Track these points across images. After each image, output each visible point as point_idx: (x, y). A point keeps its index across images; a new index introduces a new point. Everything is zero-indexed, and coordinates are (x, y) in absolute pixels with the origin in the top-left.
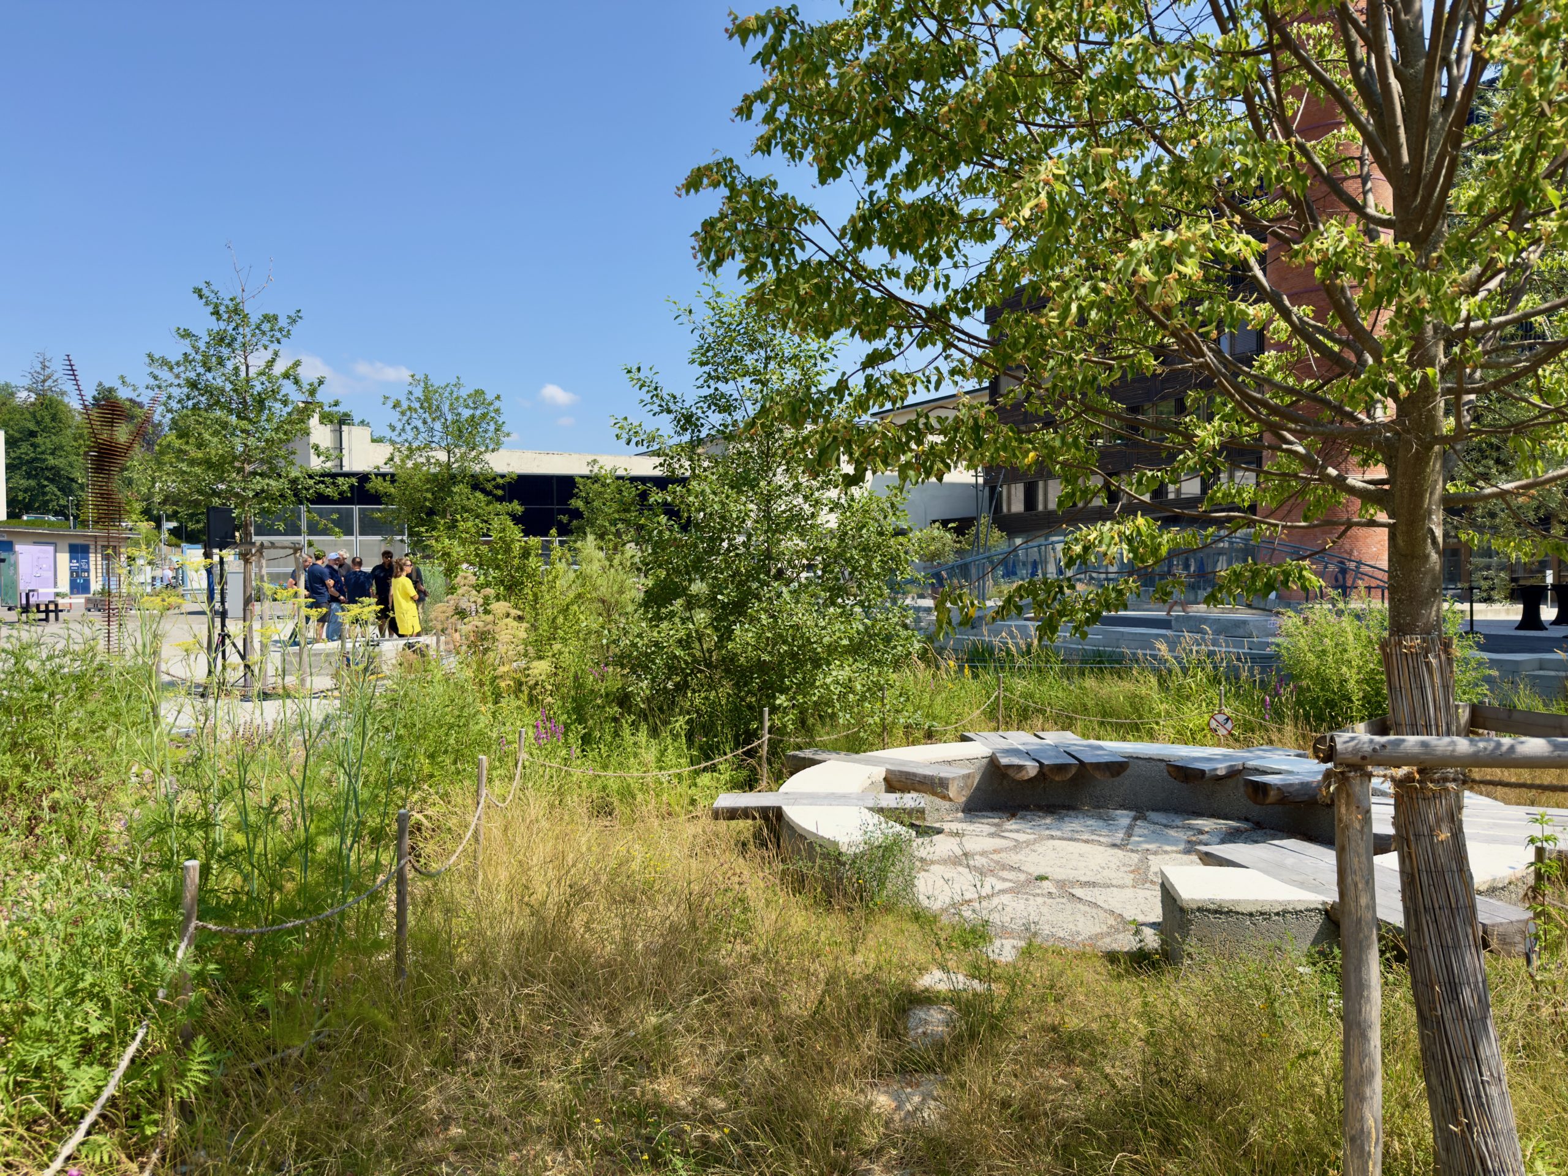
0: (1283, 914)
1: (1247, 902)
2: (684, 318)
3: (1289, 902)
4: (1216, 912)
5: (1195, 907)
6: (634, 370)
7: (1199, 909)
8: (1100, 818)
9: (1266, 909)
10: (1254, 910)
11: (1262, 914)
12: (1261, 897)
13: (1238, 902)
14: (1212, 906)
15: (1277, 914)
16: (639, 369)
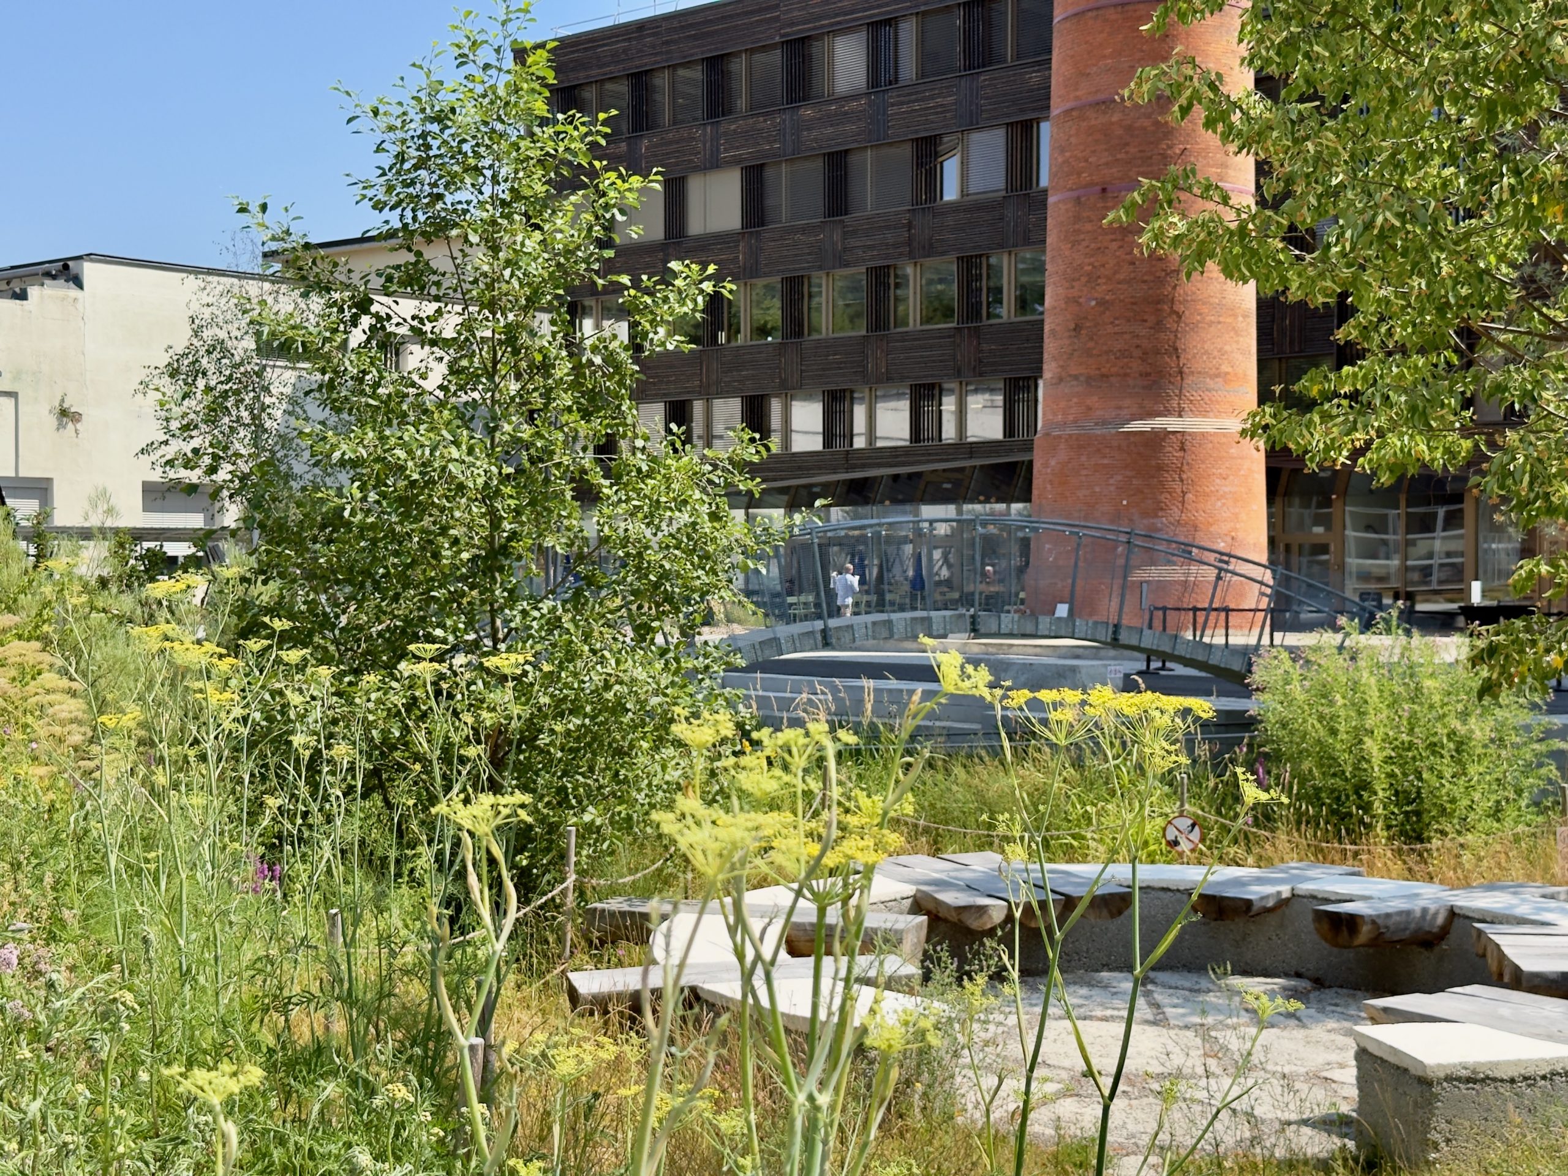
0: (1550, 1077)
1: (1508, 1063)
2: (365, 123)
3: (1558, 1060)
4: (1468, 1080)
5: (1442, 1075)
6: (254, 208)
7: (1449, 1079)
8: (1090, 985)
9: (1530, 1071)
10: (1516, 1074)
11: (1526, 1078)
12: (1524, 1056)
13: (1496, 1065)
14: (1464, 1073)
15: (1544, 1078)
16: (264, 208)
